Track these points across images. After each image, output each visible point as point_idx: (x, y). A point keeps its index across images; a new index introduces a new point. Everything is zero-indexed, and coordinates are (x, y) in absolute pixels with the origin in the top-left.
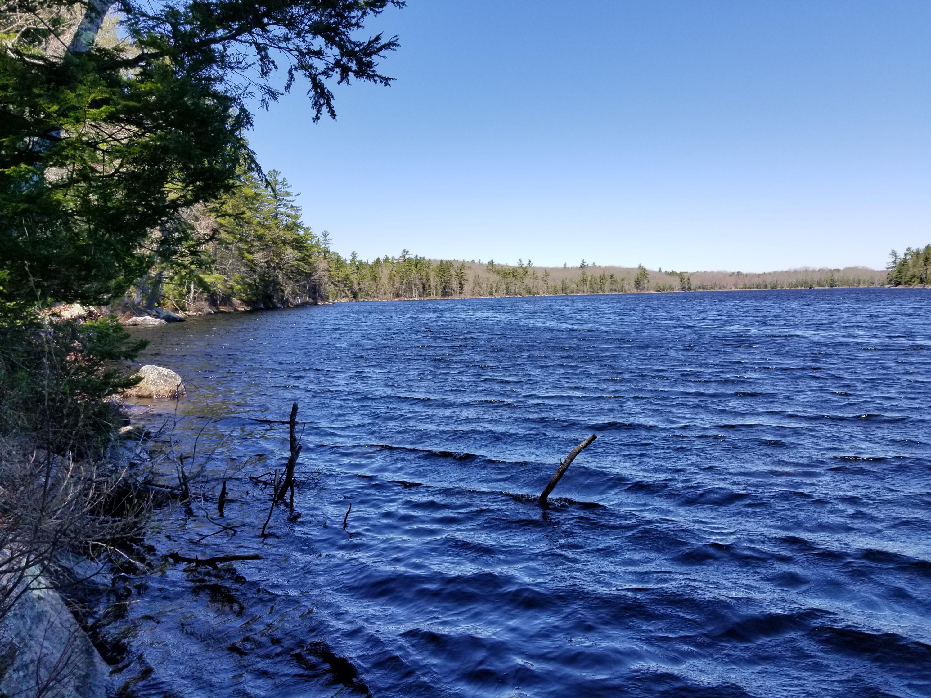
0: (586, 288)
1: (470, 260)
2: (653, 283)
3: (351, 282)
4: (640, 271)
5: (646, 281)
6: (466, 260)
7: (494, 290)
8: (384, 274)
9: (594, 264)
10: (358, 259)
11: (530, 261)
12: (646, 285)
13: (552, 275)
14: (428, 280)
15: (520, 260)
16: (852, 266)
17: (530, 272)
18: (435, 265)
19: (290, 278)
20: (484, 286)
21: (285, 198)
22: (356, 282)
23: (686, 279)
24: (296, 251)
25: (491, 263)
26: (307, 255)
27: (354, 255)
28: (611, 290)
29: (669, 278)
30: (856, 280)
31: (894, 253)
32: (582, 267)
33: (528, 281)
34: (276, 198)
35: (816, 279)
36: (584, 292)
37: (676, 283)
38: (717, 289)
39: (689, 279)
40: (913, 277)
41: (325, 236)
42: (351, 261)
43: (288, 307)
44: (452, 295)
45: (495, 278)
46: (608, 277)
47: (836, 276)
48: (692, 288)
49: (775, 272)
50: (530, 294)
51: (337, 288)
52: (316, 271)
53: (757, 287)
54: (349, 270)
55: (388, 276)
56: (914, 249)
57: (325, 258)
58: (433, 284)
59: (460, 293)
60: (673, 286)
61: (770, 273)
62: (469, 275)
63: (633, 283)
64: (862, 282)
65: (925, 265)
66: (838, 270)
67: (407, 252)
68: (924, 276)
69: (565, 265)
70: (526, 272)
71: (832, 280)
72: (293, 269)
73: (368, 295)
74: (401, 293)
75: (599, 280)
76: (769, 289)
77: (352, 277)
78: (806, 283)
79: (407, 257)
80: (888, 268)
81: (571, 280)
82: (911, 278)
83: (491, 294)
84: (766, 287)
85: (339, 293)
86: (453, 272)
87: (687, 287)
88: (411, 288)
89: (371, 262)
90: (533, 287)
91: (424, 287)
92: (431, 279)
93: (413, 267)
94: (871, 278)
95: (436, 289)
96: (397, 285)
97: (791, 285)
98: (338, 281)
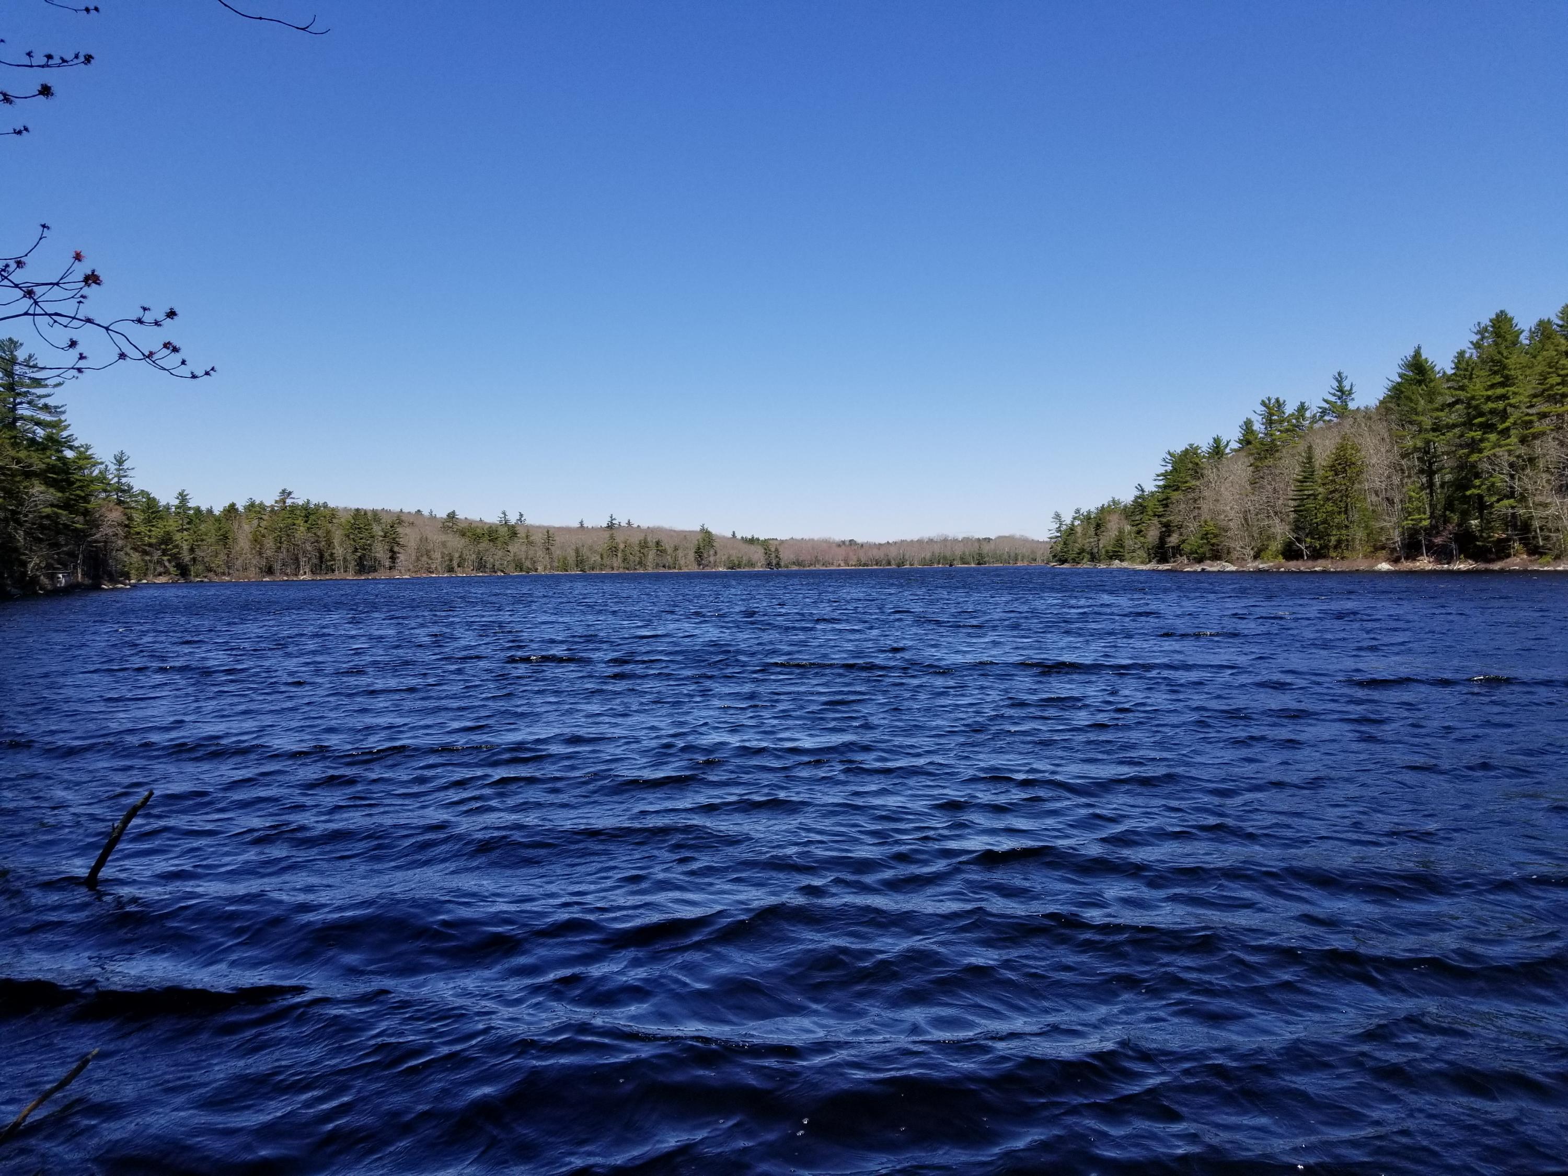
0: (617, 562)
1: (413, 511)
2: (722, 556)
3: (177, 546)
4: (703, 535)
5: (712, 552)
6: (406, 510)
7: (455, 563)
8: (243, 534)
9: (629, 523)
10: (191, 504)
11: (521, 515)
12: (712, 559)
13: (559, 539)
14: (330, 544)
15: (504, 513)
16: (1006, 533)
17: (522, 533)
18: (344, 519)
19: (40, 540)
20: (437, 555)
21: (32, 390)
22: (185, 547)
23: (773, 549)
24: (52, 490)
25: (452, 516)
26: (81, 497)
27: (183, 497)
28: (657, 565)
29: (746, 548)
30: (1013, 555)
31: (1058, 516)
32: (610, 527)
33: (516, 548)
34: (14, 390)
35: (958, 553)
36: (613, 569)
37: (758, 555)
38: (819, 567)
39: (777, 550)
40: (1082, 551)
41: (120, 461)
42: (177, 507)
43: (36, 593)
44: (375, 570)
45: (456, 543)
46: (652, 544)
47: (986, 548)
48: (782, 564)
49: (902, 541)
50: (521, 570)
51: (147, 558)
52: (98, 527)
53: (877, 564)
54: (172, 525)
55: (250, 536)
56: (1084, 511)
57: (120, 502)
58: (339, 551)
59: (390, 568)
60: (754, 561)
61: (896, 543)
62: (409, 537)
63: (692, 555)
64: (1019, 557)
65: (1096, 534)
66: (988, 540)
67: (290, 493)
68: (1096, 550)
69: (581, 523)
70: (513, 532)
71: (980, 555)
72: (46, 522)
73: (210, 570)
74: (277, 566)
75: (637, 548)
76: (894, 567)
77: (178, 536)
78: (945, 558)
79: (289, 502)
80: (1051, 538)
81: (591, 548)
82: (1079, 554)
83: (451, 570)
84: (889, 564)
85: (151, 566)
86: (377, 530)
87: (774, 562)
88: (297, 559)
89: (217, 510)
90: (526, 558)
91: (321, 557)
92: (336, 542)
93: (300, 521)
94: (1033, 552)
95: (345, 560)
96: (269, 553)
97: (923, 561)
98: (150, 545)
